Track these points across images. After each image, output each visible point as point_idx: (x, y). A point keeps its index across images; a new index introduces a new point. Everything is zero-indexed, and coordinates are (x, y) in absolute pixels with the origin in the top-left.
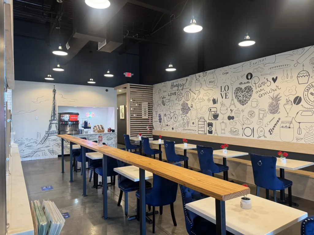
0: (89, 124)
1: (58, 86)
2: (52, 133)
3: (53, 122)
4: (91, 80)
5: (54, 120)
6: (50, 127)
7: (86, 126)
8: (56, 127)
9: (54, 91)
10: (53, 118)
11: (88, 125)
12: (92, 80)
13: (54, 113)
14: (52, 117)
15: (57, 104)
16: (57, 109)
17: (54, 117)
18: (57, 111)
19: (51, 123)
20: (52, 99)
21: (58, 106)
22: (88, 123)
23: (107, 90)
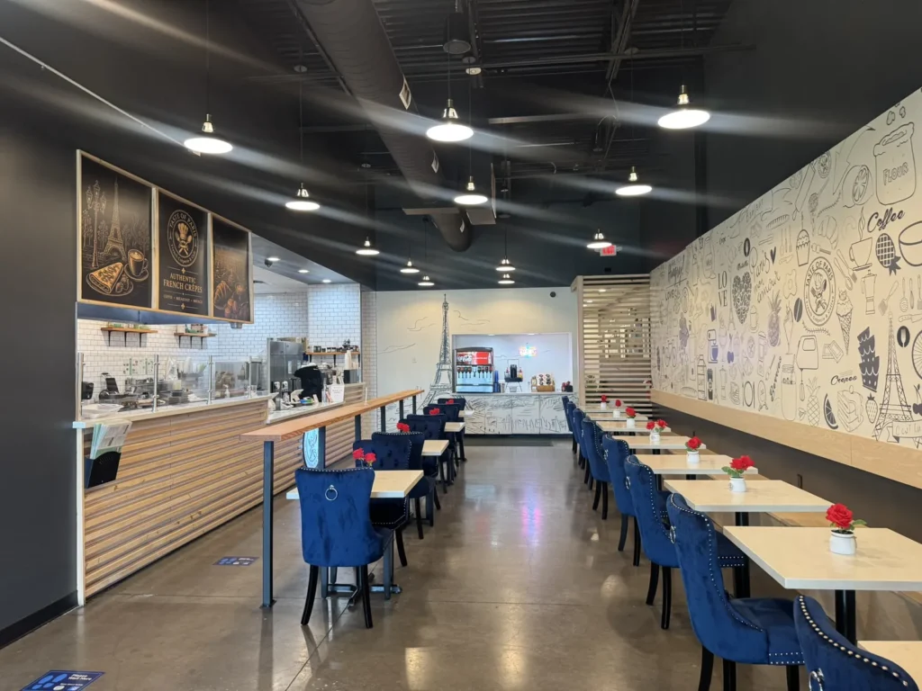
0: (521, 371)
1: (452, 294)
2: (441, 390)
3: (444, 367)
4: (504, 262)
5: (445, 363)
6: (438, 377)
7: (514, 376)
8: (449, 376)
9: (445, 306)
10: (442, 359)
11: (519, 375)
12: (508, 262)
13: (445, 349)
14: (441, 357)
15: (451, 332)
16: (450, 341)
17: (445, 357)
18: (451, 345)
19: (439, 370)
20: (442, 322)
21: (453, 336)
22: (518, 370)
23: (553, 295)
